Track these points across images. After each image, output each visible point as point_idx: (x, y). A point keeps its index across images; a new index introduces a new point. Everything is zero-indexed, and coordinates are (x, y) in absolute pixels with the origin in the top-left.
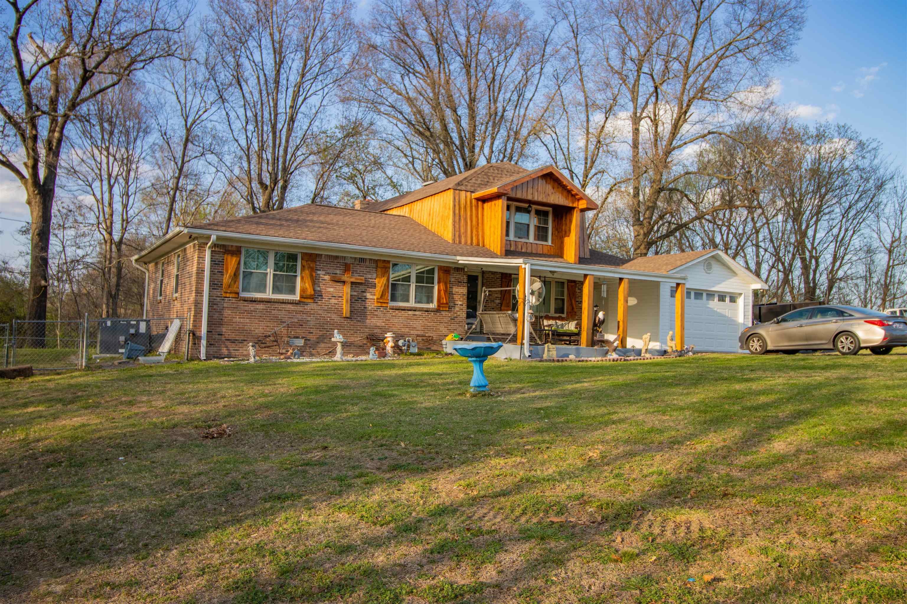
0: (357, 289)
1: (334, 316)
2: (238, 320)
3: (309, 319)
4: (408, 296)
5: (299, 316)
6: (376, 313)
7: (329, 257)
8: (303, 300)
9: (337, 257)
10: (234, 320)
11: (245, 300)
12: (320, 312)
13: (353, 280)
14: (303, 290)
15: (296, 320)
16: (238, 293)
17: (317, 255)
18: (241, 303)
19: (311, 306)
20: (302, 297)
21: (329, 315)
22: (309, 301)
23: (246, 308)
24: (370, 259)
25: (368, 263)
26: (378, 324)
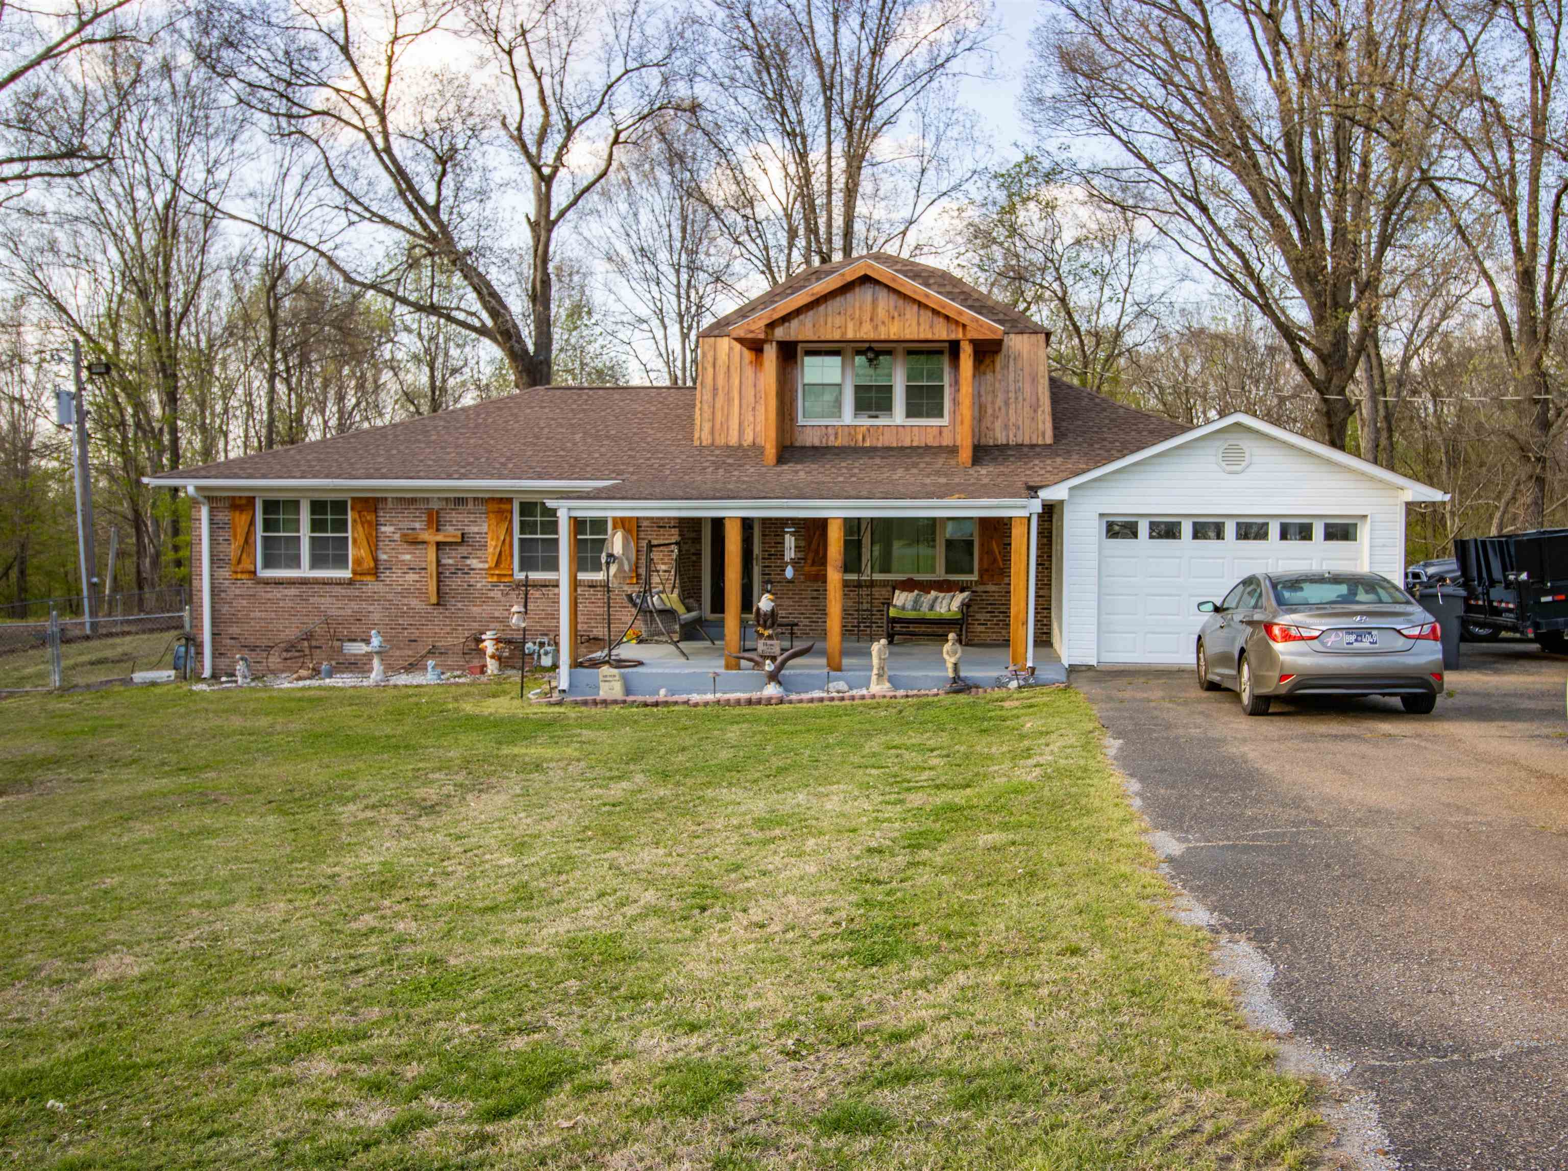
0: (454, 553)
1: (414, 602)
2: (258, 614)
3: (371, 608)
4: (556, 559)
5: (354, 605)
6: (491, 594)
7: (401, 499)
8: (358, 578)
9: (413, 500)
10: (252, 615)
11: (267, 582)
12: (390, 596)
13: (440, 538)
14: (358, 562)
15: (349, 612)
16: (255, 573)
17: (377, 500)
18: (260, 590)
19: (372, 586)
20: (355, 573)
21: (405, 601)
22: (369, 578)
23: (269, 596)
24: (475, 499)
25: (470, 506)
26: (497, 614)
